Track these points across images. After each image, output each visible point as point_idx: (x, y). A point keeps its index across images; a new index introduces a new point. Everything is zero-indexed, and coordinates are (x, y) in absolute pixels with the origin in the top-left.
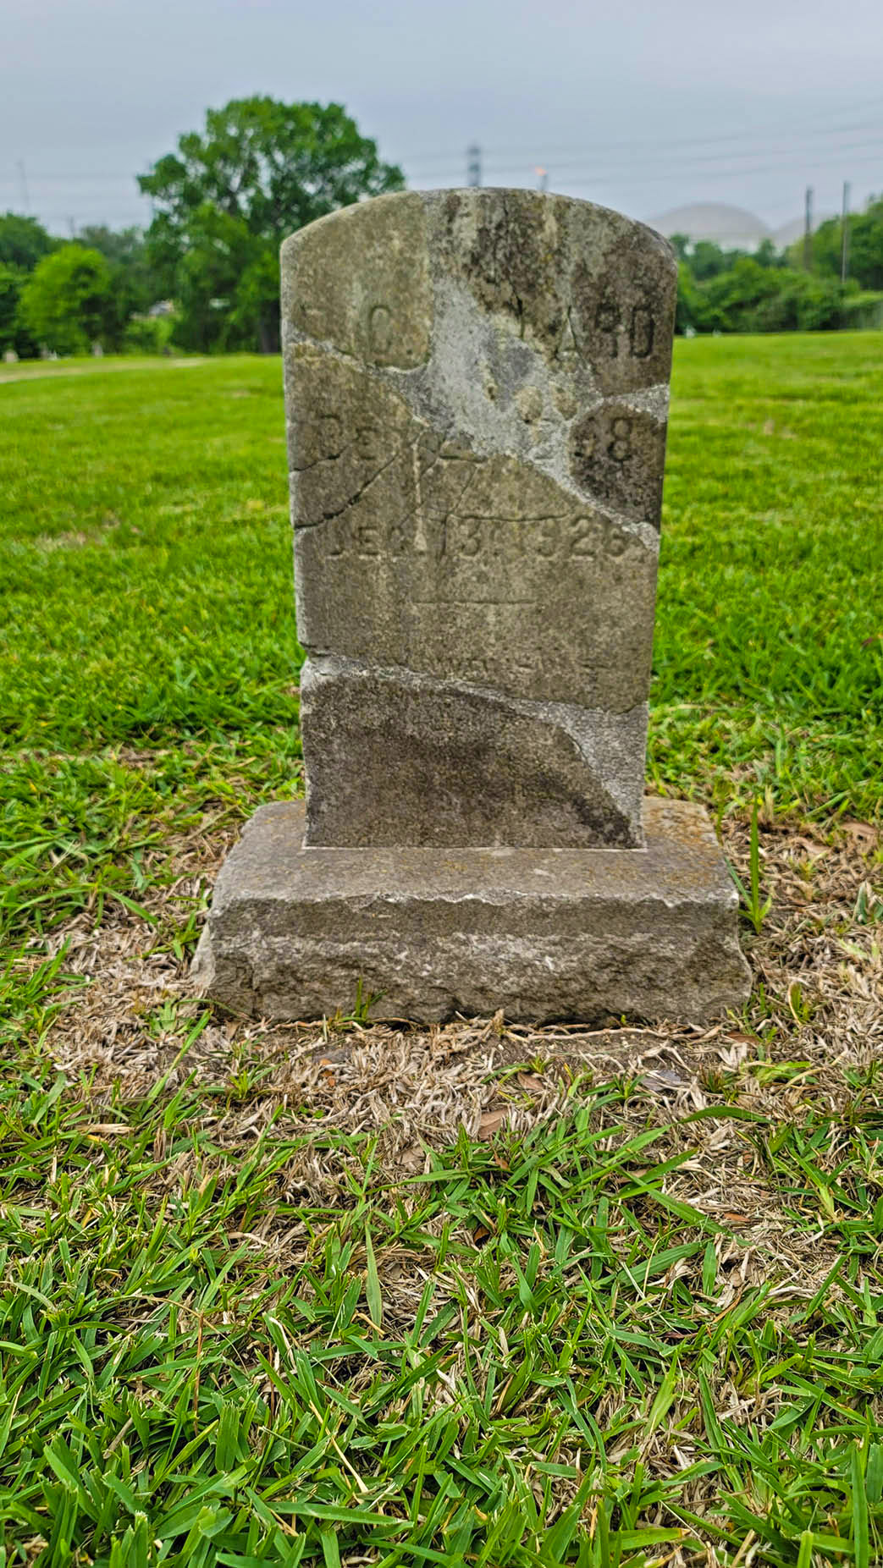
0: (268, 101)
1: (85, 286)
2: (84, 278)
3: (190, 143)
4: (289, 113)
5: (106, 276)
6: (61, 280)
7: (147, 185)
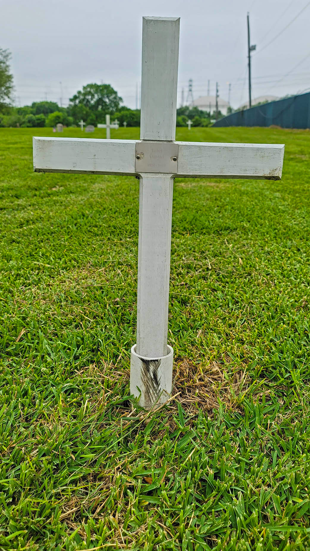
0: (95, 84)
1: (58, 120)
2: (57, 118)
3: (79, 92)
4: (100, 86)
5: (62, 118)
6: (53, 119)
7: (71, 100)
